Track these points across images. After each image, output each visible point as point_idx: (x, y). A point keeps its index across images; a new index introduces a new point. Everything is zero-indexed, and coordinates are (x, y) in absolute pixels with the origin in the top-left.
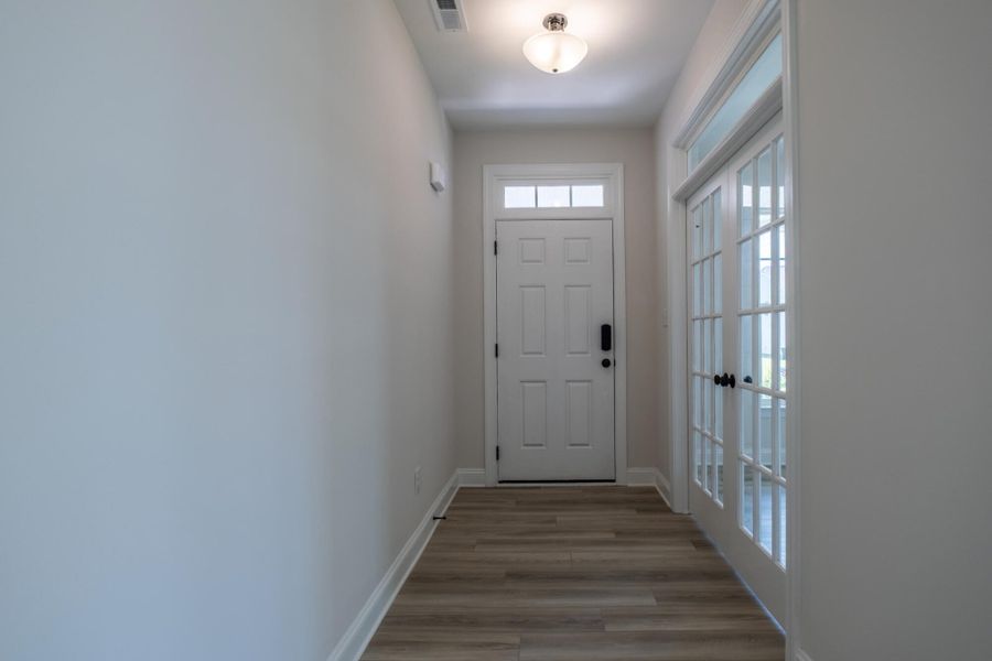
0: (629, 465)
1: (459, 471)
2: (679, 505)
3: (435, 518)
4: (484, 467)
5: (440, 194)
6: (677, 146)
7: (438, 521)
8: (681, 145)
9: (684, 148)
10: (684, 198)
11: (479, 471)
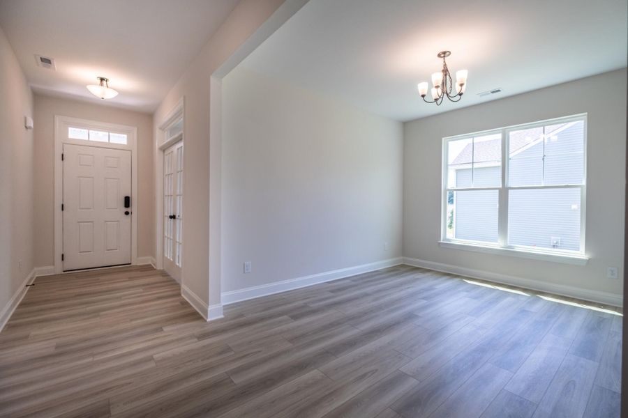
0: (138, 257)
1: (36, 269)
2: (159, 267)
3: (27, 286)
4: (54, 265)
5: (29, 130)
6: (160, 128)
7: (29, 287)
8: (162, 129)
9: (163, 130)
10: (164, 149)
11: (51, 267)
